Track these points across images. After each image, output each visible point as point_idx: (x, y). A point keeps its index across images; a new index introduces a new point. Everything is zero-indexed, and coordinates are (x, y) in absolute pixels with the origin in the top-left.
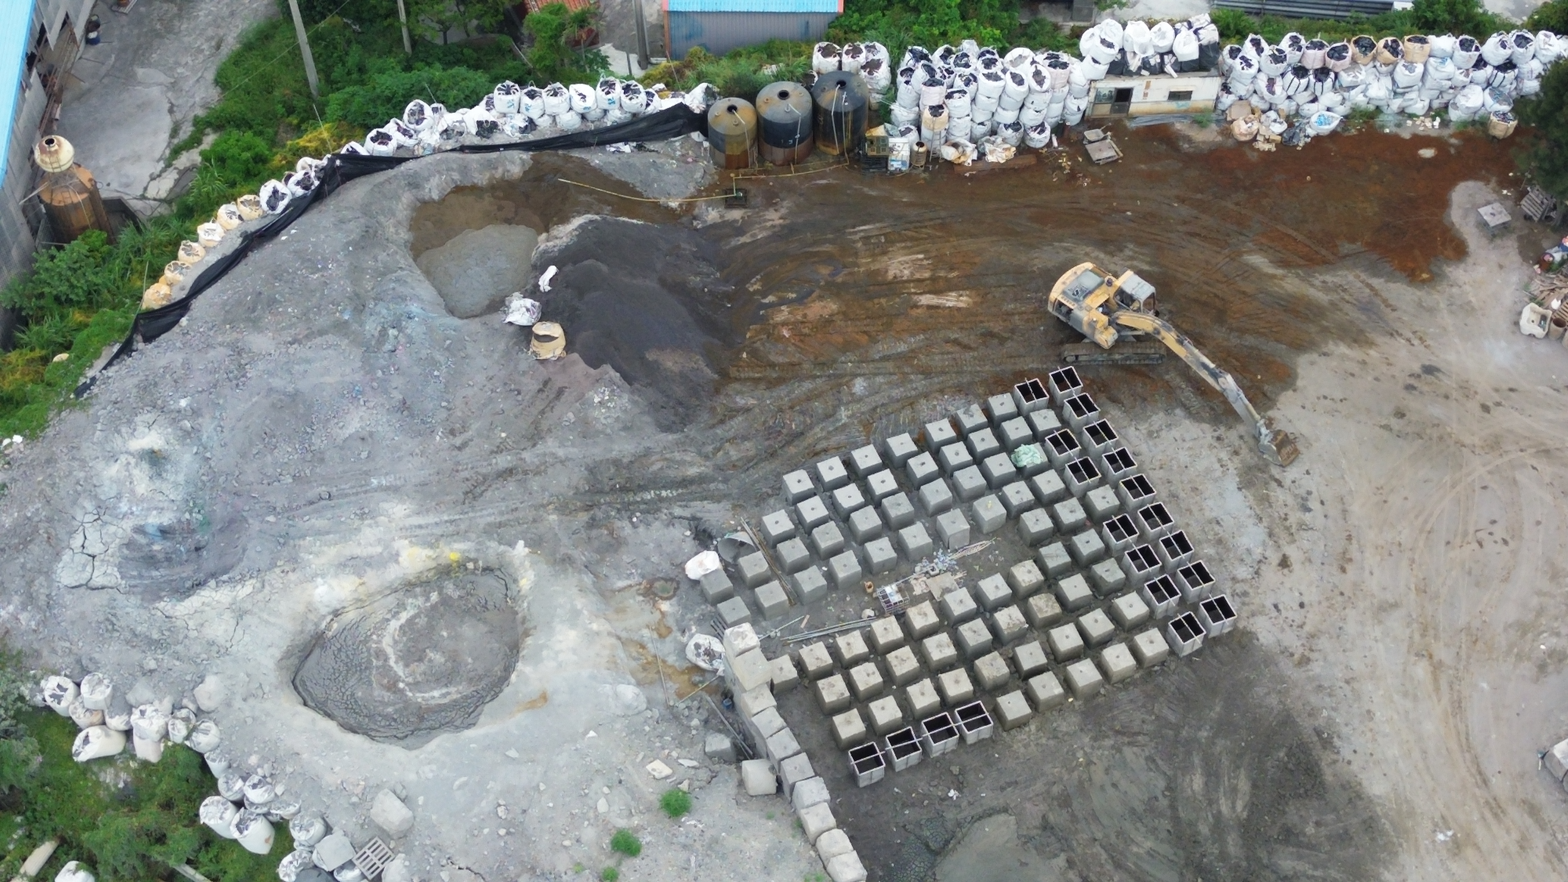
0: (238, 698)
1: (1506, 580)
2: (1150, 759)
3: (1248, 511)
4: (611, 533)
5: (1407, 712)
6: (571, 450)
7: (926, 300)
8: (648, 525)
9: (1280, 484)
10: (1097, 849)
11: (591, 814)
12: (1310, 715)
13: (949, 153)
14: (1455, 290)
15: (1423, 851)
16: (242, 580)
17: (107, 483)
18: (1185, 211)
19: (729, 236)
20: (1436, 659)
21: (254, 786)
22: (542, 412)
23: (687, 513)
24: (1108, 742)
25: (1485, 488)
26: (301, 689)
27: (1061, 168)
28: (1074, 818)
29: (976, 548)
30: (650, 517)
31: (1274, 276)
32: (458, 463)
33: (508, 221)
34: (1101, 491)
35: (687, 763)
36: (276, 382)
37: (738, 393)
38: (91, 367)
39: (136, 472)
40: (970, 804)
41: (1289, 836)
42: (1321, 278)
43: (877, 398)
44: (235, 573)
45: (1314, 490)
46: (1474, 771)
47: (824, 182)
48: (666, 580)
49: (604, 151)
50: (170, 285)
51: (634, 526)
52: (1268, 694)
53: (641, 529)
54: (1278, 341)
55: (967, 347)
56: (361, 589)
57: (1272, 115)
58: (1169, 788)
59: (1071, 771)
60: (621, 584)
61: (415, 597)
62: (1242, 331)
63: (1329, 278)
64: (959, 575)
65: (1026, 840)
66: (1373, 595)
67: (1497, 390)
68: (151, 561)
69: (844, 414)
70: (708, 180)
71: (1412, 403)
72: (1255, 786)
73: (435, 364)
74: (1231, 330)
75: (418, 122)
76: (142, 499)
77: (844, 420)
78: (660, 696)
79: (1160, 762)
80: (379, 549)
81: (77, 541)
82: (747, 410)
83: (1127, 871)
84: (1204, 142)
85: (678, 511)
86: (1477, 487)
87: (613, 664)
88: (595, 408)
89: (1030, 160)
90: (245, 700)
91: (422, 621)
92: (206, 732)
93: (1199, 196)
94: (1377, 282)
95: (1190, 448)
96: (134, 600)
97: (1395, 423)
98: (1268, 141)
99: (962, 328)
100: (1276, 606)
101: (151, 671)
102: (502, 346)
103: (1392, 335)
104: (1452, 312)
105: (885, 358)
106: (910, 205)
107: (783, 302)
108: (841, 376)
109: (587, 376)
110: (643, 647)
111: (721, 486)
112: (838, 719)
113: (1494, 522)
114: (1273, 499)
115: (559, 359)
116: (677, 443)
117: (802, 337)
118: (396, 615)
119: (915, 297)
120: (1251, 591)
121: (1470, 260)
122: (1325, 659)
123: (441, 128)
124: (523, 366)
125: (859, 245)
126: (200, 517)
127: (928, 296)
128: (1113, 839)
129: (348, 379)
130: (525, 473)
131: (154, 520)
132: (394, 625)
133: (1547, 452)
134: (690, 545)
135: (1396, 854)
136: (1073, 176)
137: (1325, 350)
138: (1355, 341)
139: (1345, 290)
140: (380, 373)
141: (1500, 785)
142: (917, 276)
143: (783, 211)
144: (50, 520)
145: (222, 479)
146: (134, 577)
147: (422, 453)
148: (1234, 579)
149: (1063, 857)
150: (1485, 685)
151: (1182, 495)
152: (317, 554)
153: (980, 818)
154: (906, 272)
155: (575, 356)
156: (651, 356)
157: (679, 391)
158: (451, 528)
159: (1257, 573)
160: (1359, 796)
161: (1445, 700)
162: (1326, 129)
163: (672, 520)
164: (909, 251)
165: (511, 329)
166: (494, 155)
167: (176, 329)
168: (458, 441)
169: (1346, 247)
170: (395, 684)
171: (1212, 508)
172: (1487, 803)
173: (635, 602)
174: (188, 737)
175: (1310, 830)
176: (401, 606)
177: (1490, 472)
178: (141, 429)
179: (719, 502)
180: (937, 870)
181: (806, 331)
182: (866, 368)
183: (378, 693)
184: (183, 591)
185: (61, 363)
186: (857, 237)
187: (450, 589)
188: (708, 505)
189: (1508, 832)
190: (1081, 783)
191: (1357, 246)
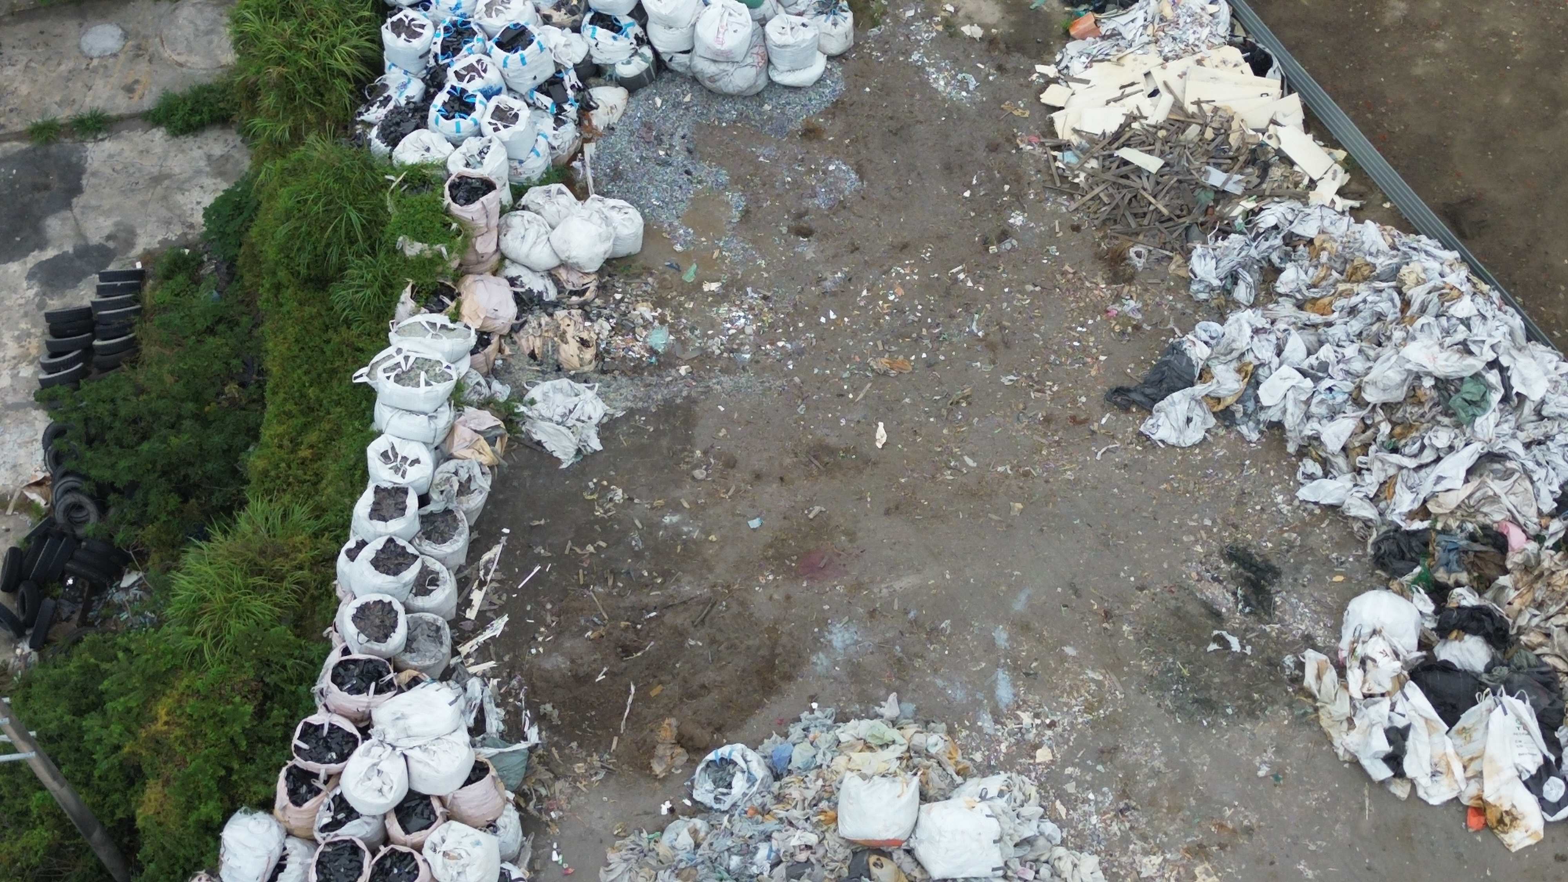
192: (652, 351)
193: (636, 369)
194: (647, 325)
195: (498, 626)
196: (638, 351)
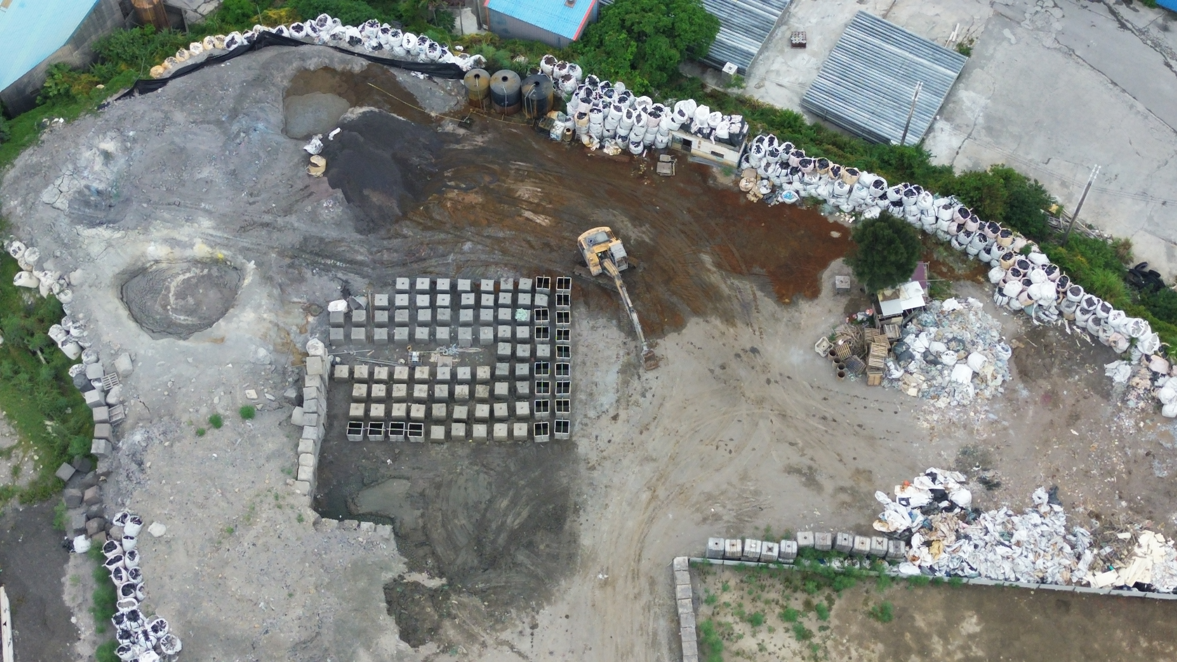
0: (87, 284)
1: (717, 470)
2: (490, 484)
3: (615, 385)
4: (300, 273)
5: (624, 513)
6: (302, 225)
7: (528, 214)
8: (320, 276)
9: (639, 377)
10: (439, 514)
11: (209, 402)
12: (578, 495)
13: (585, 140)
14: (797, 314)
15: (588, 578)
16: (119, 230)
17: (83, 159)
18: (687, 217)
19: (451, 142)
20: (656, 493)
21: (75, 328)
22: (297, 201)
23: (344, 278)
24: (476, 468)
25: (739, 421)
26: (124, 291)
27: (639, 170)
28: (437, 496)
29: (473, 350)
30: (323, 273)
31: (709, 270)
32: (246, 211)
33: (340, 95)
34: (544, 347)
35: (268, 396)
36: (177, 140)
37: (407, 226)
38: (111, 96)
39: (97, 159)
40: (395, 469)
41: (530, 545)
42: (732, 281)
43: (472, 256)
44: (116, 225)
45: (654, 389)
46: (637, 553)
47: (515, 131)
48: (318, 306)
49: (408, 74)
50: (165, 68)
51: (313, 274)
52: (565, 476)
53: (316, 277)
54: (688, 305)
55: (532, 247)
56: (171, 255)
57: (765, 182)
58: (490, 501)
59: (450, 474)
60: (296, 300)
61: (197, 268)
62: (674, 293)
63: (736, 282)
64: (456, 360)
65: (409, 496)
66: (647, 451)
67: (781, 375)
68: (87, 204)
69: (451, 257)
70: (458, 108)
71: (734, 364)
72: (529, 516)
73: (259, 158)
74: (669, 290)
75: (322, 26)
76: (94, 173)
77: (450, 261)
78: (283, 360)
79: (493, 487)
80: (187, 239)
81: (58, 182)
82: (405, 237)
83: (446, 530)
84: (722, 184)
85: (340, 275)
86: (736, 419)
87: (264, 337)
88: (323, 208)
89: (626, 159)
90: (90, 286)
91: (194, 281)
92: (66, 294)
93: (700, 212)
94: (759, 294)
95: (608, 342)
96: (67, 220)
97: (718, 371)
98: (755, 195)
99: (536, 236)
100: (597, 437)
101: (57, 257)
102: (296, 160)
103: (748, 325)
104: (787, 325)
105: (488, 237)
106: (551, 160)
107: (457, 187)
108: (462, 238)
109: (327, 191)
110: (288, 334)
111: (370, 271)
112: (353, 405)
113: (732, 440)
114: (630, 384)
115: (318, 177)
116: (361, 241)
117: (455, 209)
118: (184, 273)
119: (523, 211)
120: (590, 425)
121: (816, 301)
122: (602, 472)
123: (332, 33)
124: (300, 174)
125: (513, 172)
126: (115, 192)
127: (530, 213)
128: (449, 513)
129: (211, 150)
130: (274, 228)
131: (96, 185)
132: (181, 278)
133: (784, 416)
134: (338, 294)
135: (574, 575)
136: (642, 177)
137: (708, 319)
138: (727, 321)
139: (740, 292)
140: (227, 152)
141: (645, 565)
142: (531, 200)
143: (486, 139)
144: (50, 167)
145: (132, 177)
146: (75, 209)
147: (232, 200)
148: (586, 416)
149: (421, 511)
150: (671, 516)
151: (588, 364)
152: (158, 230)
153: (395, 477)
154: (527, 196)
155: (326, 179)
156: (366, 192)
157: (375, 214)
158: (226, 242)
159: (598, 417)
160: (575, 542)
161: (647, 514)
162: (788, 201)
163: (335, 278)
164: (535, 185)
165: (304, 153)
166: (349, 57)
167: (155, 92)
168: (252, 200)
169: (757, 269)
170: (166, 306)
171: (598, 376)
172: (633, 570)
173: (298, 311)
174: (58, 294)
175: (542, 547)
176: (188, 270)
177: (748, 415)
178: (108, 139)
179: (364, 278)
180: (360, 493)
181: (459, 207)
182: (477, 238)
183: (158, 307)
184: (93, 224)
185: (99, 89)
186: (513, 167)
187: (215, 272)
188: (358, 278)
189: (634, 588)
190: (451, 481)
191: (763, 271)
192: (1128, 400)
193: (1125, 394)
194: (1137, 403)
195: (1068, 331)
196: (1130, 397)
